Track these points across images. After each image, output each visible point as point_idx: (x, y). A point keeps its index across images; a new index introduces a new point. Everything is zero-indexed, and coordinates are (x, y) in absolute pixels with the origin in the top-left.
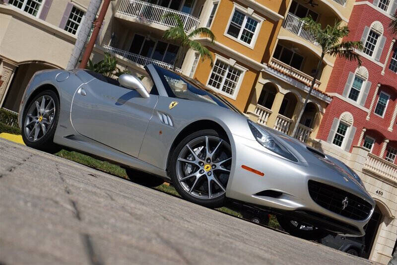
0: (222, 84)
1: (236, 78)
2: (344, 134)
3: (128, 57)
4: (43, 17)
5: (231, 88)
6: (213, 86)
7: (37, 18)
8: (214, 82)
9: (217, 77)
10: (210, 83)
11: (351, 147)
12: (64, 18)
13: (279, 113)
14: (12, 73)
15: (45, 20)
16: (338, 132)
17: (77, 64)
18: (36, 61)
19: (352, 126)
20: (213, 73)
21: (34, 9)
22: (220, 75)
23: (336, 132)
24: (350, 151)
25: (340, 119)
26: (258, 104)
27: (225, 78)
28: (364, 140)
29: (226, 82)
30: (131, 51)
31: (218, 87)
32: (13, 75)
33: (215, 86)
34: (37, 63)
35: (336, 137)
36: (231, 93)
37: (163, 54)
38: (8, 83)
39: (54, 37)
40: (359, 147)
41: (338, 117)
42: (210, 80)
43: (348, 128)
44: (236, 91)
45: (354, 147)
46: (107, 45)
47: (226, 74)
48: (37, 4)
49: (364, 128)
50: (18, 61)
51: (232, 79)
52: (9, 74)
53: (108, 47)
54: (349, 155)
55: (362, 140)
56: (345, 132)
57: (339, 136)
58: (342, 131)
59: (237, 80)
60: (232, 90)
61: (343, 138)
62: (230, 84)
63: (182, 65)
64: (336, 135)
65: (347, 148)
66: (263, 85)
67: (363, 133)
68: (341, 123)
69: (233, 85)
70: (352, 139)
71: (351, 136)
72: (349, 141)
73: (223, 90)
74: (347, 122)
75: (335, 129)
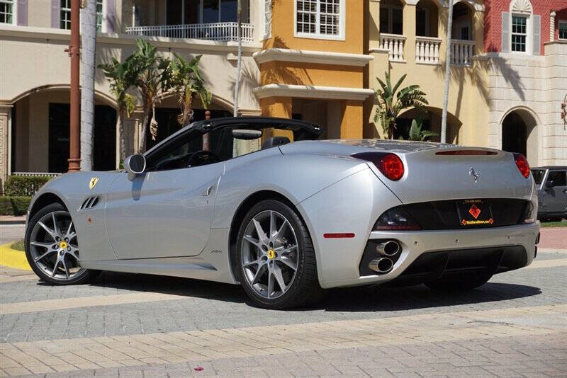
0: (318, 24)
1: (335, 8)
2: (524, 32)
3: (169, 34)
4: (22, 20)
5: (333, 25)
6: (305, 31)
7: (13, 26)
8: (305, 25)
9: (306, 17)
10: (299, 29)
11: (541, 48)
12: (53, 10)
13: (417, 35)
14: (8, 119)
15: (27, 26)
16: (514, 31)
17: (94, 73)
18: (36, 89)
19: (532, 15)
20: (298, 14)
21: (6, 13)
22: (310, 12)
23: (511, 33)
24: (543, 53)
25: (511, 12)
26: (381, 34)
27: (318, 13)
28: (558, 31)
29: (322, 20)
30: (169, 23)
31: (313, 31)
32: (10, 122)
33: (308, 31)
34: (38, 91)
35: (513, 40)
36: (335, 33)
37: (218, 9)
38: (7, 135)
39: (49, 45)
40: (553, 43)
41: (507, 9)
42: (298, 24)
43: (527, 20)
44: (341, 26)
45: (545, 44)
46: (131, 26)
47: (318, 7)
48: (8, 4)
49: (551, 11)
50: (10, 99)
51: (330, 11)
52: (4, 122)
53: (134, 28)
54: (542, 58)
55: (555, 31)
56: (524, 28)
57: (518, 37)
58: (519, 27)
59: (337, 10)
60: (335, 27)
61: (524, 37)
62: (329, 20)
63: (249, 16)
64: (513, 36)
65: (535, 51)
66: (378, 4)
67: (552, 20)
68: (514, 17)
69: (334, 19)
70: (539, 34)
71: (535, 30)
72: (535, 39)
73: (321, 32)
74: (522, 12)
75: (508, 29)
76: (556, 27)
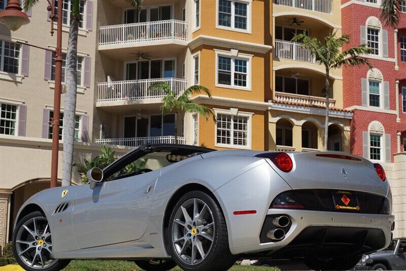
0: (232, 138)
1: (244, 127)
2: (379, 146)
3: (126, 144)
4: (22, 133)
5: (242, 139)
6: (223, 142)
7: (16, 136)
8: (223, 138)
9: (224, 132)
10: (219, 141)
11: (392, 157)
12: (44, 126)
13: (303, 147)
14: (8, 203)
15: (25, 136)
16: (372, 145)
17: (71, 170)
18: (29, 181)
19: (384, 133)
20: (218, 130)
21: (10, 128)
22: (226, 129)
23: (369, 146)
24: (393, 161)
25: (369, 132)
26: (277, 146)
27: (232, 130)
28: (403, 146)
29: (235, 134)
30: (126, 136)
31: (229, 142)
32: (9, 204)
33: (225, 143)
34: (30, 182)
35: (371, 152)
36: (244, 144)
37: (161, 128)
38: (7, 214)
39: (40, 150)
40: (400, 154)
41: (366, 130)
42: (218, 137)
43: (381, 138)
44: (249, 139)
45: (394, 155)
46: (99, 138)
47: (232, 126)
48: (12, 122)
49: (398, 132)
50: (11, 188)
51: (240, 128)
52: (5, 205)
53: (101, 140)
54: (392, 165)
55: (401, 145)
56: (379, 143)
57: (375, 149)
58: (375, 143)
59: (246, 127)
60: (244, 140)
61: (379, 150)
62: (240, 135)
63: (183, 132)
64: (371, 149)
65: (387, 159)
67: (399, 138)
68: (372, 135)
69: (244, 134)
70: (390, 148)
71: (387, 145)
72: (387, 151)
73: (234, 143)
74: (377, 131)
75: (367, 144)
76: (402, 143)
